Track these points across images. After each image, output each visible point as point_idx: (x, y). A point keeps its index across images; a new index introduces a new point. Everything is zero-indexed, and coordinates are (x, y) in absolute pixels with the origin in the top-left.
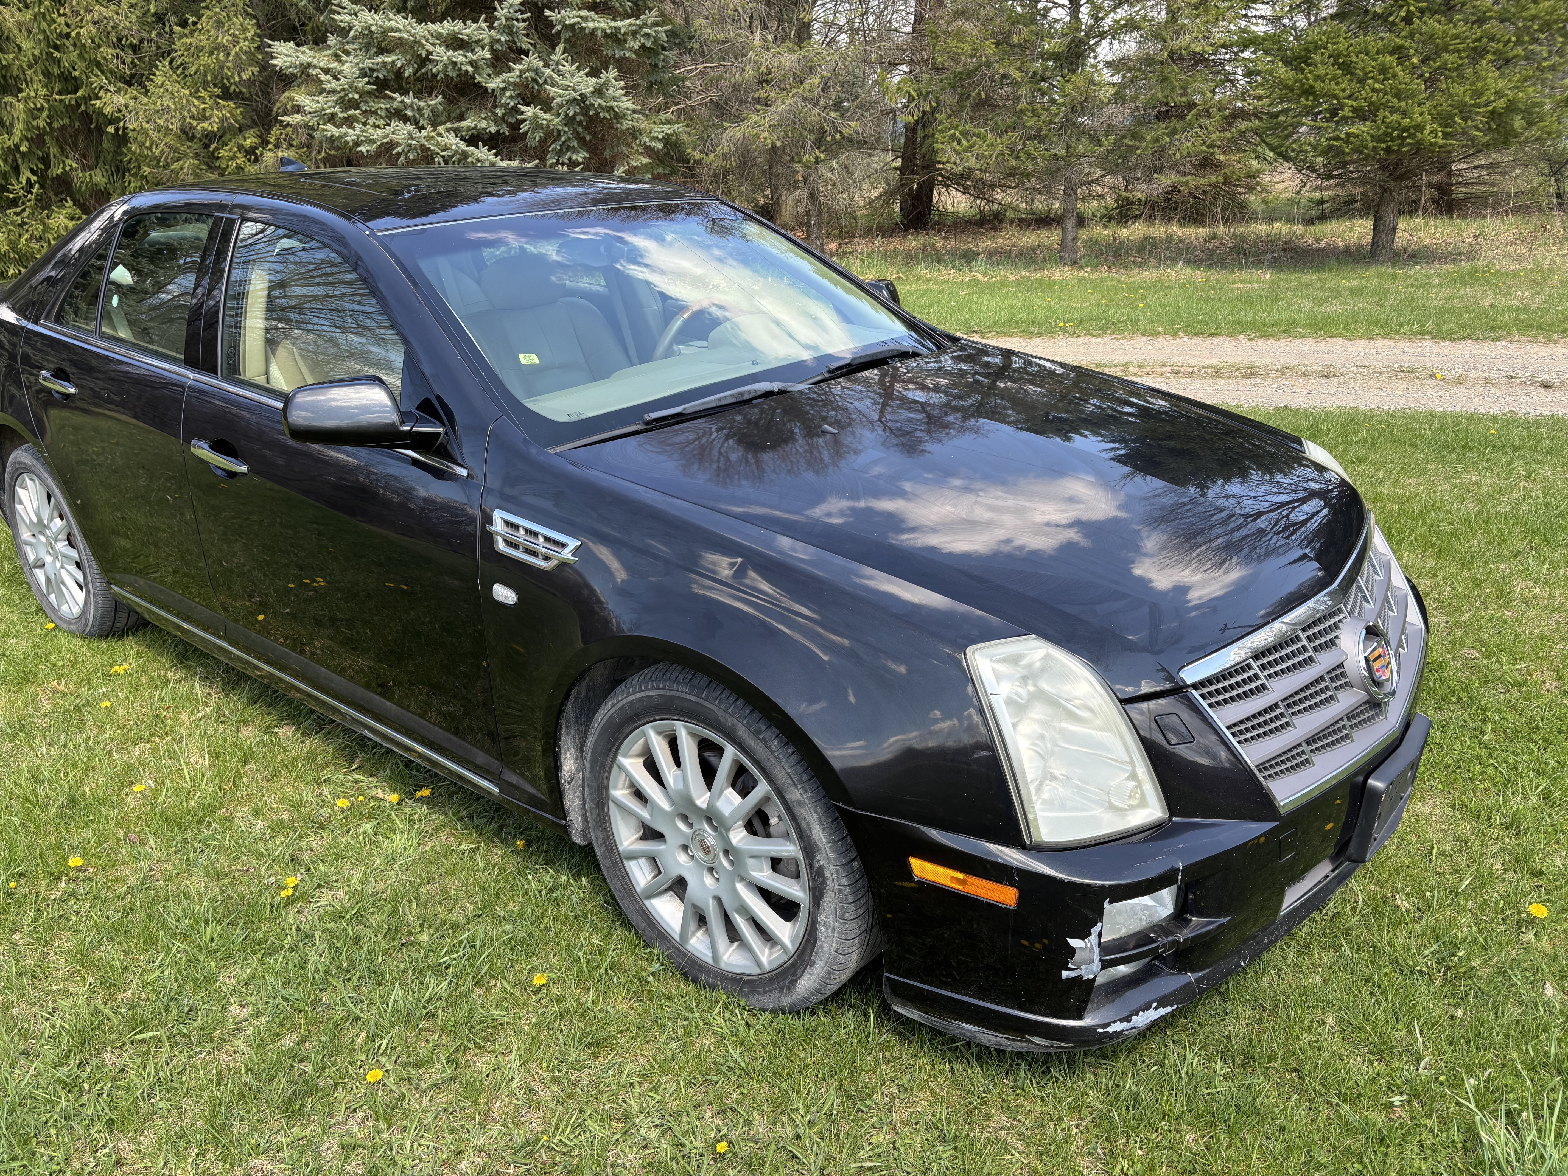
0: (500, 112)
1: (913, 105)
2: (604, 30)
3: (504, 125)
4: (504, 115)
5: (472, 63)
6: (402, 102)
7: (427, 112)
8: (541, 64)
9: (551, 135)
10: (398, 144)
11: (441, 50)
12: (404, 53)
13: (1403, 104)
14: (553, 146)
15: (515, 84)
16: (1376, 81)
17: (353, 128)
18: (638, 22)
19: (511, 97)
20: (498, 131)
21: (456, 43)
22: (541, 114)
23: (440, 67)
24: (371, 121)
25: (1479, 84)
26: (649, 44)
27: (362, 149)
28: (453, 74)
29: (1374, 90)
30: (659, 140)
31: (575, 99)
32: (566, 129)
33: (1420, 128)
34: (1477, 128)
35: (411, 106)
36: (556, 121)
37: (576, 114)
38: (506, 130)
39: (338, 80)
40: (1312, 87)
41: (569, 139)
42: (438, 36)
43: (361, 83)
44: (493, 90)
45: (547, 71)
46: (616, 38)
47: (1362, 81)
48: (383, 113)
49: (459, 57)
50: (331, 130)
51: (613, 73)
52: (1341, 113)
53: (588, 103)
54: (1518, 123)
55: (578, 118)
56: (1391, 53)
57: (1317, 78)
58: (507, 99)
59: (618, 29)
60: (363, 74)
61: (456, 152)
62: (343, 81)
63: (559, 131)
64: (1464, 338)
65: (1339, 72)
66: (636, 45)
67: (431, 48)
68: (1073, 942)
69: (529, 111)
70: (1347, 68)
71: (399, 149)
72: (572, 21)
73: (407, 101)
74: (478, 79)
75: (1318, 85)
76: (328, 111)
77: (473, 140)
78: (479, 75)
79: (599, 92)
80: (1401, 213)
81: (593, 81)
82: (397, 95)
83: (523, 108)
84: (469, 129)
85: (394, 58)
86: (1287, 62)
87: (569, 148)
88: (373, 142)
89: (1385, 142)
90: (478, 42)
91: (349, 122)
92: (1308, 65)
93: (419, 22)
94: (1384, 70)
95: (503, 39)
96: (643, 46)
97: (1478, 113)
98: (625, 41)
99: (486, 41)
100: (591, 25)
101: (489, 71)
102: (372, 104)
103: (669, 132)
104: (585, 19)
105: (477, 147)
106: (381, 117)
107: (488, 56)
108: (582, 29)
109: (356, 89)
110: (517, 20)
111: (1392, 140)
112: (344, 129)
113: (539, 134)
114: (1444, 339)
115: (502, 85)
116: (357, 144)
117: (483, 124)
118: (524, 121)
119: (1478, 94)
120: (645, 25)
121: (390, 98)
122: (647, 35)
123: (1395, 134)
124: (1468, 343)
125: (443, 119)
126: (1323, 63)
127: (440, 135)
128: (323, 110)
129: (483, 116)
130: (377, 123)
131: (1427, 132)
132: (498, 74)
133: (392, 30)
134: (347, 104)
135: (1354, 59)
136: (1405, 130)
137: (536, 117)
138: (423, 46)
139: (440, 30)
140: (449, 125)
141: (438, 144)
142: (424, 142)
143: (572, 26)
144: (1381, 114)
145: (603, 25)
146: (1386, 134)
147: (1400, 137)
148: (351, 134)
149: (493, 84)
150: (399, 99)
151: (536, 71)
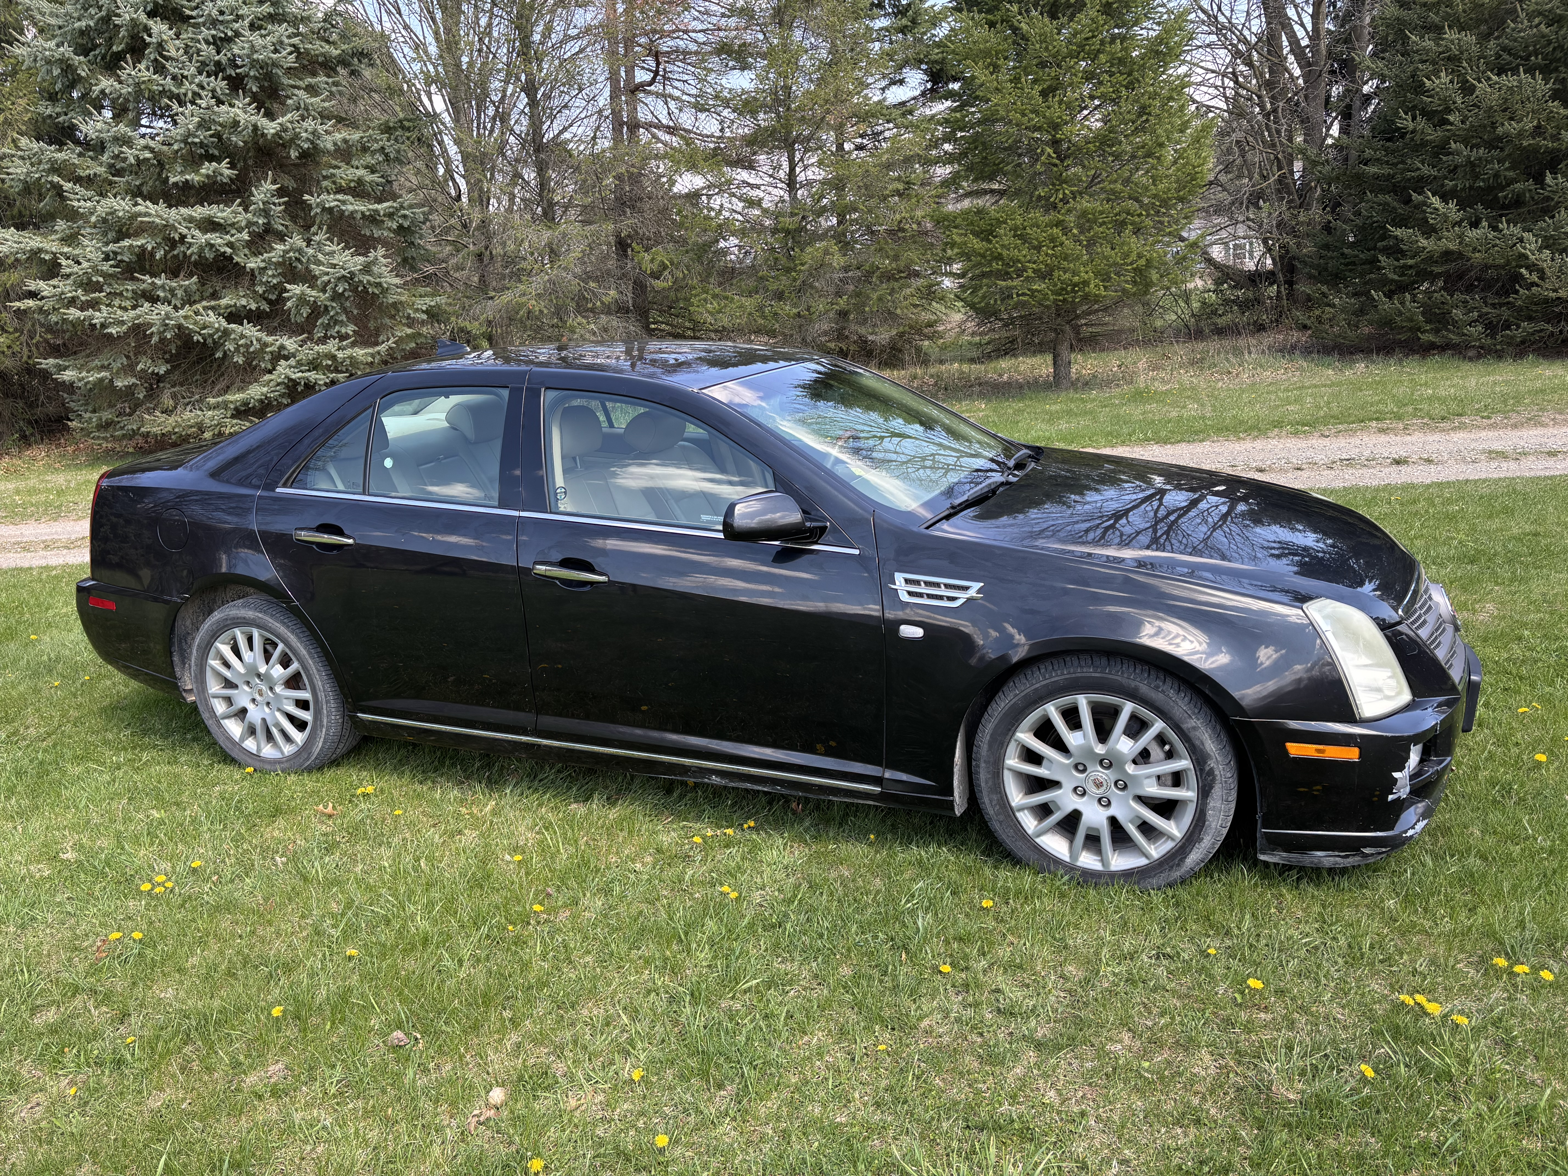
0: (260, 289)
1: (666, 273)
2: (363, 213)
3: (264, 302)
4: (264, 292)
5: (230, 245)
6: (153, 283)
7: (180, 293)
8: (305, 244)
9: (317, 311)
10: (151, 325)
11: (197, 233)
12: (153, 235)
13: (1072, 265)
14: (320, 321)
15: (278, 264)
16: (1048, 248)
17: (99, 310)
18: (395, 205)
19: (273, 276)
20: (258, 308)
21: (210, 225)
22: (309, 291)
23: (194, 249)
24: (117, 302)
25: (1126, 248)
26: (406, 224)
27: (113, 330)
28: (209, 255)
29: (1047, 255)
30: (423, 312)
31: (344, 276)
32: (334, 305)
33: (1086, 283)
34: (1127, 282)
35: (163, 287)
36: (323, 298)
37: (345, 290)
38: (265, 307)
39: (79, 263)
40: (1000, 254)
41: (337, 313)
42: (191, 219)
43: (106, 267)
44: (252, 270)
45: (310, 251)
46: (373, 219)
47: (1038, 248)
48: (130, 295)
49: (215, 239)
50: (74, 313)
51: (381, 251)
52: (1025, 274)
53: (356, 279)
54: (1155, 276)
55: (346, 294)
56: (1057, 226)
57: (1003, 246)
58: (271, 277)
59: (376, 211)
60: (107, 258)
61: (218, 330)
62: (85, 265)
63: (326, 307)
64: (1179, 442)
65: (1019, 242)
66: (395, 226)
67: (185, 231)
68: (1396, 775)
69: (295, 289)
70: (1023, 238)
71: (154, 329)
72: (332, 204)
73: (158, 282)
74: (236, 259)
75: (1005, 253)
76: (70, 295)
77: (234, 316)
78: (237, 255)
79: (367, 269)
80: (1072, 348)
81: (361, 259)
82: (147, 277)
83: (288, 286)
84: (227, 307)
85: (144, 241)
86: (976, 234)
87: (336, 322)
88: (123, 323)
89: (1060, 295)
90: (233, 225)
91: (94, 305)
92: (995, 237)
93: (170, 206)
94: (1053, 239)
95: (260, 222)
96: (401, 227)
97: (1126, 270)
98: (383, 221)
99: (243, 224)
100: (350, 208)
101: (246, 251)
102: (116, 286)
103: (432, 304)
104: (344, 202)
105: (242, 324)
106: (127, 298)
107: (247, 238)
108: (342, 212)
109: (98, 272)
110: (274, 204)
111: (1067, 293)
112: (90, 312)
113: (305, 311)
114: (1165, 443)
115: (263, 265)
116: (103, 326)
117: (244, 302)
118: (289, 299)
119: (1126, 255)
120: (402, 207)
121: (138, 280)
122: (405, 217)
123: (1069, 288)
124: (1184, 445)
125: (197, 298)
126: (1006, 235)
127: (197, 313)
128: (63, 293)
129: (241, 294)
130: (123, 304)
131: (1092, 286)
132: (258, 253)
133: (140, 214)
134: (89, 286)
135: (1029, 231)
136: (1075, 285)
137: (303, 294)
138: (176, 229)
139: (194, 214)
140: (205, 303)
141: (196, 323)
142: (182, 321)
143: (331, 209)
144: (1056, 274)
145: (362, 208)
146: (1062, 289)
147: (1073, 291)
148: (98, 317)
149: (253, 263)
150: (150, 281)
151: (300, 251)
